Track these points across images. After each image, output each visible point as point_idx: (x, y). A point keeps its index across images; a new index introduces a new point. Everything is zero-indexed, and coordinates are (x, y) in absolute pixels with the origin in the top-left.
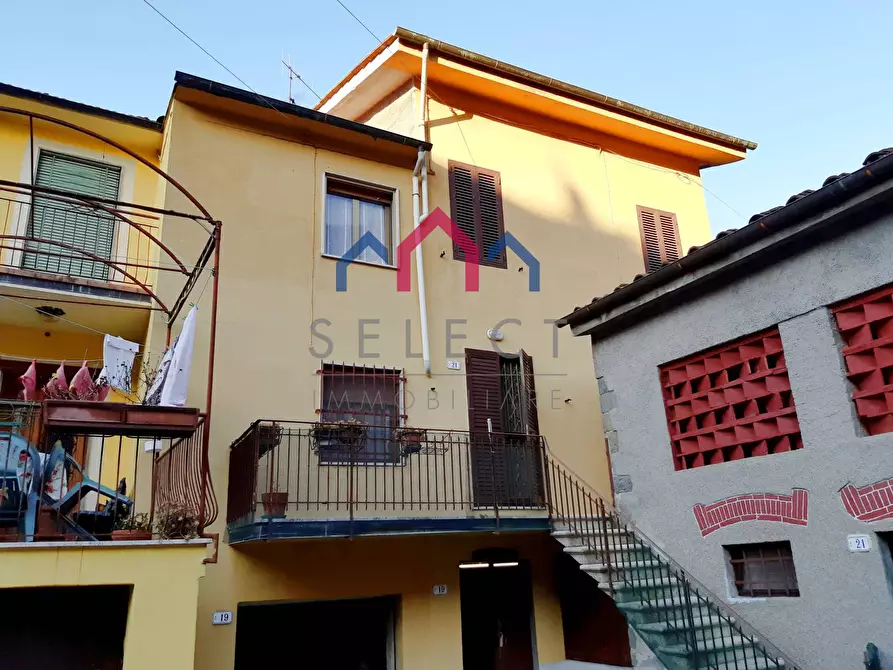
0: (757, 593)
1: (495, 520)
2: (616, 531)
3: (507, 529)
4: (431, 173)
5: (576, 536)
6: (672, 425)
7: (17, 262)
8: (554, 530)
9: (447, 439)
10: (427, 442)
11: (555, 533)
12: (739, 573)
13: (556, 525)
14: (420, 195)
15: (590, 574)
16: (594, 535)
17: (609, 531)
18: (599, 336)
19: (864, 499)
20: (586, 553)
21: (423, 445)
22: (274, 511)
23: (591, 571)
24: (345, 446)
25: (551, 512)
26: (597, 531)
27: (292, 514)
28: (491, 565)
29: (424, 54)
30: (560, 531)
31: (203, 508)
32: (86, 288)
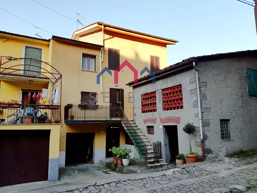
0: (150, 134)
1: (111, 121)
4: (104, 51)
6: (142, 105)
7: (23, 73)
9: (102, 107)
11: (121, 123)
12: (148, 130)
13: (122, 121)
14: (102, 56)
15: (125, 130)
18: (134, 87)
19: (162, 120)
20: (126, 126)
21: (98, 108)
22: (72, 119)
25: (121, 119)
27: (75, 119)
29: (103, 27)
31: (60, 119)
32: (38, 78)
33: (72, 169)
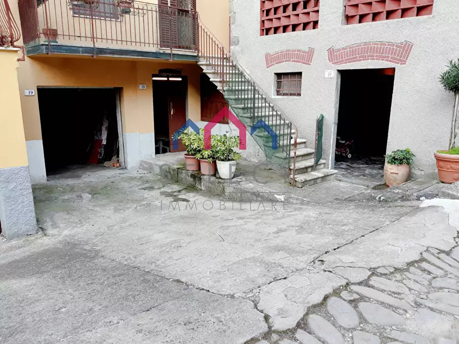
0: (284, 94)
1: (170, 54)
2: (228, 64)
3: (176, 59)
5: (209, 65)
6: (262, 12)
8: (199, 61)
9: (145, 8)
10: (134, 8)
11: (200, 63)
12: (279, 85)
13: (200, 59)
15: (214, 83)
16: (218, 65)
17: (225, 64)
19: (336, 55)
20: (214, 73)
21: (132, 10)
22: (50, 38)
23: (215, 81)
24: (88, 6)
25: (198, 52)
26: (219, 63)
27: (61, 41)
28: (168, 79)
30: (202, 62)
33: (72, 189)
